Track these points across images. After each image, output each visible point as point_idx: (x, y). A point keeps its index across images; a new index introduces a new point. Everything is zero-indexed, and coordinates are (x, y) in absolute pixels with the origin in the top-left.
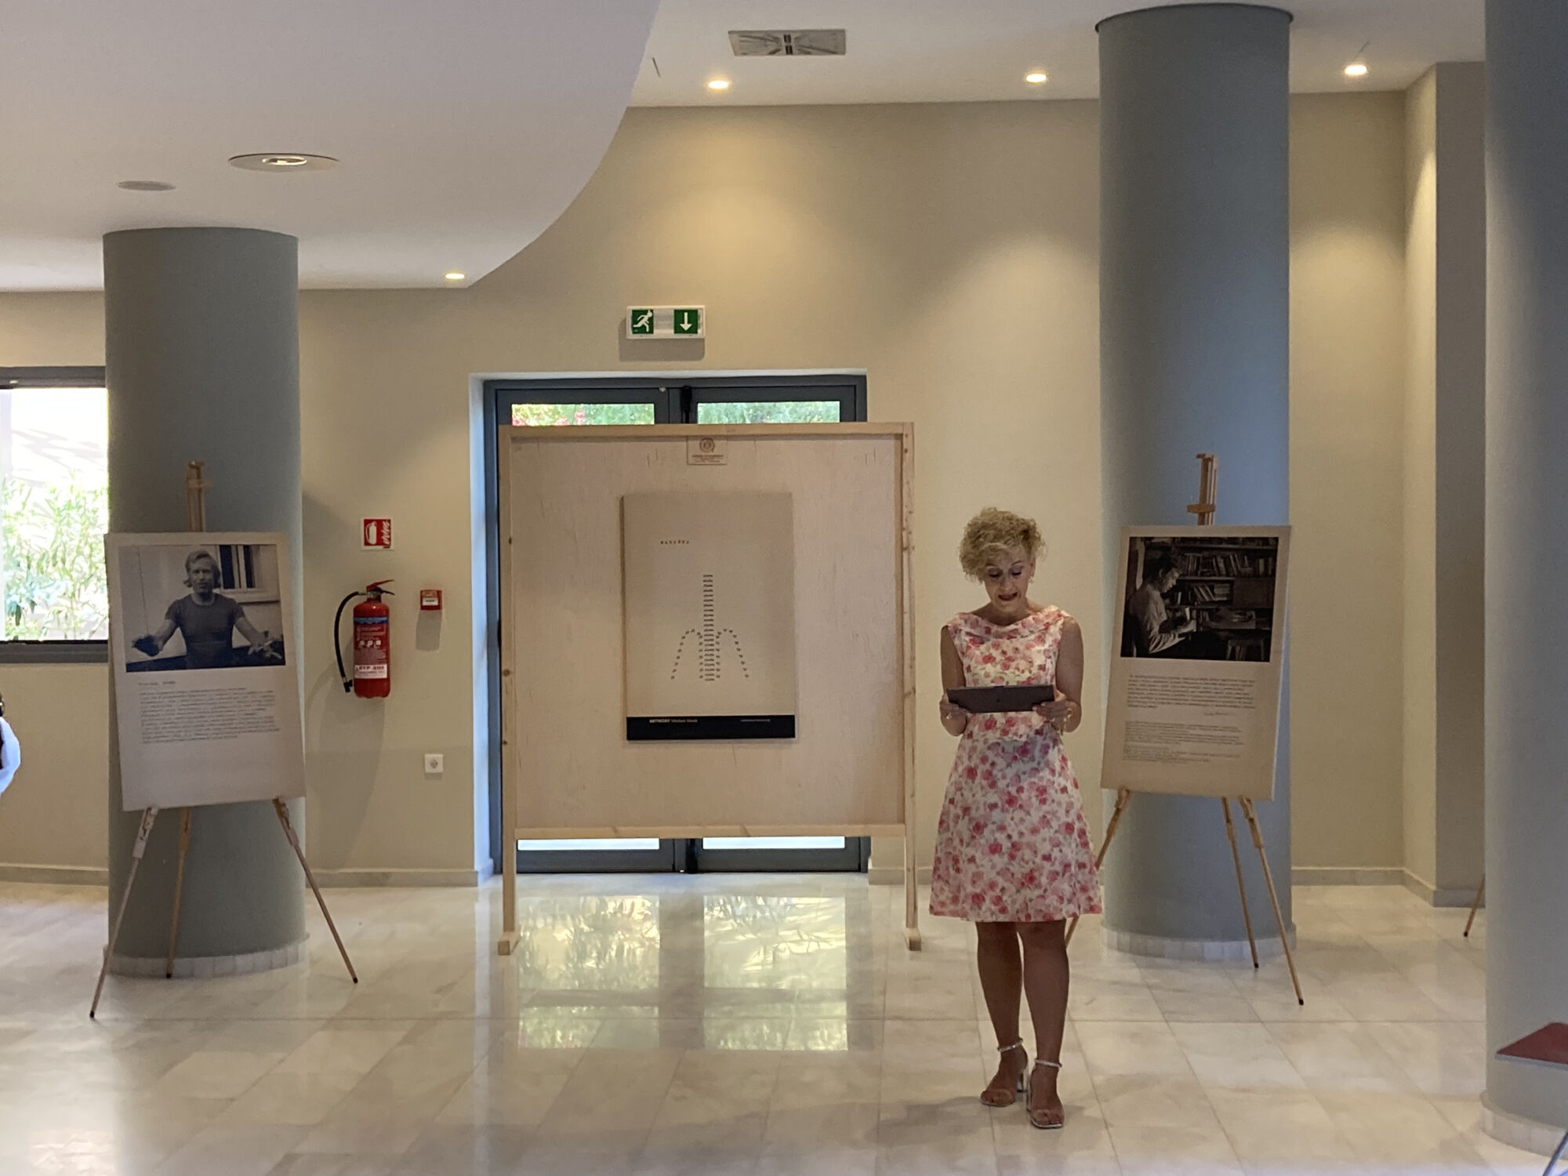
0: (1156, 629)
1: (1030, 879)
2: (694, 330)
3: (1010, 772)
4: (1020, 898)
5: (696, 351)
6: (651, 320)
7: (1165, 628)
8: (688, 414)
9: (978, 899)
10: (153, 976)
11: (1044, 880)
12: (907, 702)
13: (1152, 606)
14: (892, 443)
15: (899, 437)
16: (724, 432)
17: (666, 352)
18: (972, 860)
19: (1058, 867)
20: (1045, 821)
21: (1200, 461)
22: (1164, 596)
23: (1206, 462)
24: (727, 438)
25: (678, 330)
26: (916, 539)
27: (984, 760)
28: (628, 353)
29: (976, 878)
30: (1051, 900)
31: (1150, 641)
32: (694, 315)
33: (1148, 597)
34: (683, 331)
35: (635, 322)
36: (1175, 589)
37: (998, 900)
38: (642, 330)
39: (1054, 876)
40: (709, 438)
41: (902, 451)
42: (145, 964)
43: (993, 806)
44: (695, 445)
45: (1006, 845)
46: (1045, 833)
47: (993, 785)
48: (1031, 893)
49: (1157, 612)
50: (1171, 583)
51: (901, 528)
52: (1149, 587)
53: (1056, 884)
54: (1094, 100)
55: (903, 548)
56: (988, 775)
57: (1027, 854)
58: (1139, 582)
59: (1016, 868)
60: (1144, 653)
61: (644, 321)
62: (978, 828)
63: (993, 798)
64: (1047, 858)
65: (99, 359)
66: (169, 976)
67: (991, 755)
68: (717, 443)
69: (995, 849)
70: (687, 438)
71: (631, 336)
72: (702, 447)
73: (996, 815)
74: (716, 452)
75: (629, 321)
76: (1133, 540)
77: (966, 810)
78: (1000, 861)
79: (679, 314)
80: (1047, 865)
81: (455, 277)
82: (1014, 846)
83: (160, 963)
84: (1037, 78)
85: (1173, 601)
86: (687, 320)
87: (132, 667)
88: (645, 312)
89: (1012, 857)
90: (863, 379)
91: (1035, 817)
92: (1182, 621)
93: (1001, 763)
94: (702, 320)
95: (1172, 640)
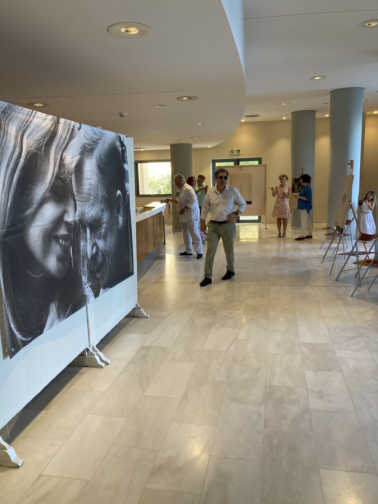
0: (296, 189)
1: (282, 214)
2: (239, 152)
3: (282, 203)
4: (281, 216)
5: (239, 155)
6: (234, 151)
7: (297, 189)
8: (238, 164)
9: (276, 215)
10: (178, 231)
11: (284, 214)
12: (266, 199)
13: (295, 186)
14: (264, 167)
15: (265, 166)
16: (243, 166)
17: (236, 155)
18: (276, 211)
19: (285, 213)
20: (285, 208)
21: (302, 169)
22: (297, 185)
23: (303, 168)
24: (244, 167)
25: (237, 152)
26: (267, 179)
27: (279, 201)
28: (231, 155)
29: (277, 213)
30: (284, 217)
31: (295, 191)
32: (239, 150)
33: (295, 185)
34: (238, 152)
35: (232, 151)
36: (298, 184)
37: (278, 216)
38: (233, 152)
39: (285, 214)
40: (242, 167)
41: (265, 168)
42: (177, 230)
43: (280, 206)
44: (240, 168)
45: (280, 210)
46: (285, 210)
47: (280, 204)
48: (282, 215)
49: (296, 187)
50: (298, 183)
51: (265, 178)
52: (295, 184)
53: (285, 215)
54: (290, 120)
55: (265, 180)
56: (279, 203)
57: (282, 211)
58: (294, 183)
59: (281, 213)
60: (294, 192)
61: (233, 151)
62: (278, 208)
63: (280, 205)
64: (284, 212)
65: (170, 159)
66: (180, 231)
67: (280, 201)
68: (243, 168)
69: (279, 211)
70: (239, 167)
71: (231, 153)
72: (241, 168)
73: (280, 207)
74: (242, 169)
75: (231, 151)
76: (294, 178)
77: (276, 206)
78: (279, 212)
79: (237, 150)
80: (284, 213)
81: (209, 147)
82: (281, 211)
83: (179, 230)
84: (284, 118)
85: (298, 186)
86: (238, 151)
87: (176, 196)
88: (233, 150)
89: (281, 212)
90: (261, 158)
91: (284, 208)
92: (299, 188)
93: (281, 202)
94: (240, 151)
95: (298, 190)
